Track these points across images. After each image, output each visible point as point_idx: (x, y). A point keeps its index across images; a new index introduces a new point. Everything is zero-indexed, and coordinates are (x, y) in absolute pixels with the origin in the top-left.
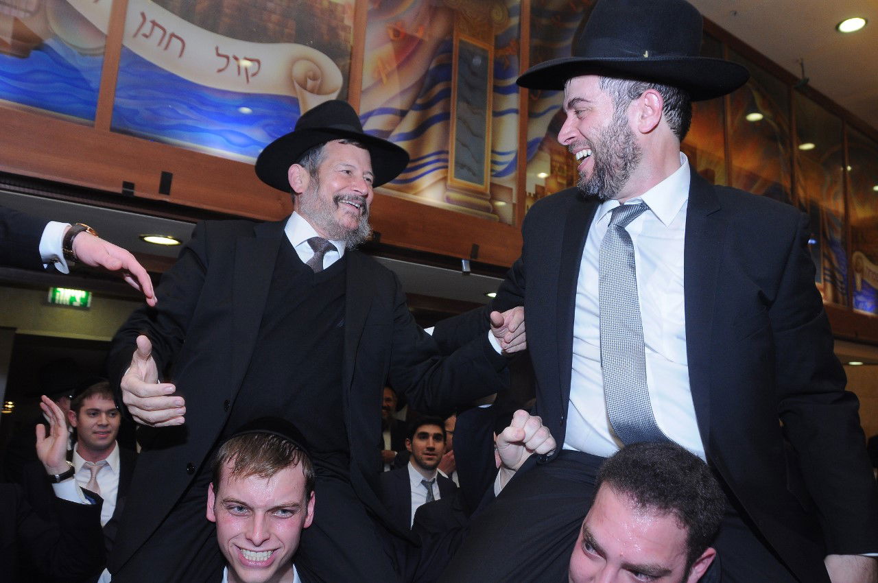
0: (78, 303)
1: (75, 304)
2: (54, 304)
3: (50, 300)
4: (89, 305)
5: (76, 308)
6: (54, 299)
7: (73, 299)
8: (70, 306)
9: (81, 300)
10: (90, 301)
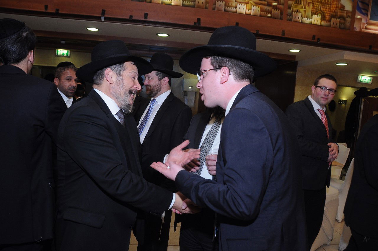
0: (65, 55)
1: (64, 55)
2: (58, 56)
3: (56, 54)
4: (69, 56)
5: (65, 57)
6: (57, 54)
7: (63, 54)
8: (63, 56)
9: (66, 53)
10: (69, 54)
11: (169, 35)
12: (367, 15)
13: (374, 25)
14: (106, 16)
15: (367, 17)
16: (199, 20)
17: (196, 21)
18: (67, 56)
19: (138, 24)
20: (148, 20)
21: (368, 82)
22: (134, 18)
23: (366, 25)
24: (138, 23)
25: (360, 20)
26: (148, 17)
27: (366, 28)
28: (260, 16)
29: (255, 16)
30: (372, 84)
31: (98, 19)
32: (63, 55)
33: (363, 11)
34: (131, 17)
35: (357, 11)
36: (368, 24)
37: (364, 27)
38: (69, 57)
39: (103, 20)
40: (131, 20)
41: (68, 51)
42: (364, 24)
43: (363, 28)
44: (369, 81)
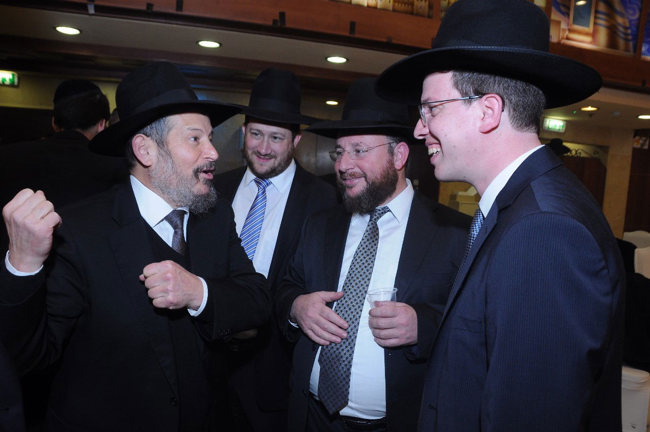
0: (8, 82)
1: (6, 83)
4: (15, 84)
5: (6, 86)
7: (4, 80)
8: (3, 85)
9: (10, 80)
10: (16, 80)
11: (221, 45)
12: (568, 15)
13: (579, 33)
14: (97, 3)
15: (569, 18)
16: (282, 15)
17: (277, 18)
18: (12, 85)
19: (163, 21)
20: (185, 12)
21: (559, 130)
22: (156, 9)
23: (567, 33)
24: (162, 19)
25: (559, 23)
26: (184, 7)
27: (568, 38)
28: (394, 10)
29: (384, 10)
30: (565, 133)
31: (82, 8)
32: (3, 82)
33: (563, 9)
34: (150, 6)
35: (553, 9)
36: (570, 31)
37: (565, 36)
38: (17, 87)
39: (91, 10)
40: (149, 13)
41: (13, 75)
42: (564, 30)
43: (563, 38)
44: (561, 128)
